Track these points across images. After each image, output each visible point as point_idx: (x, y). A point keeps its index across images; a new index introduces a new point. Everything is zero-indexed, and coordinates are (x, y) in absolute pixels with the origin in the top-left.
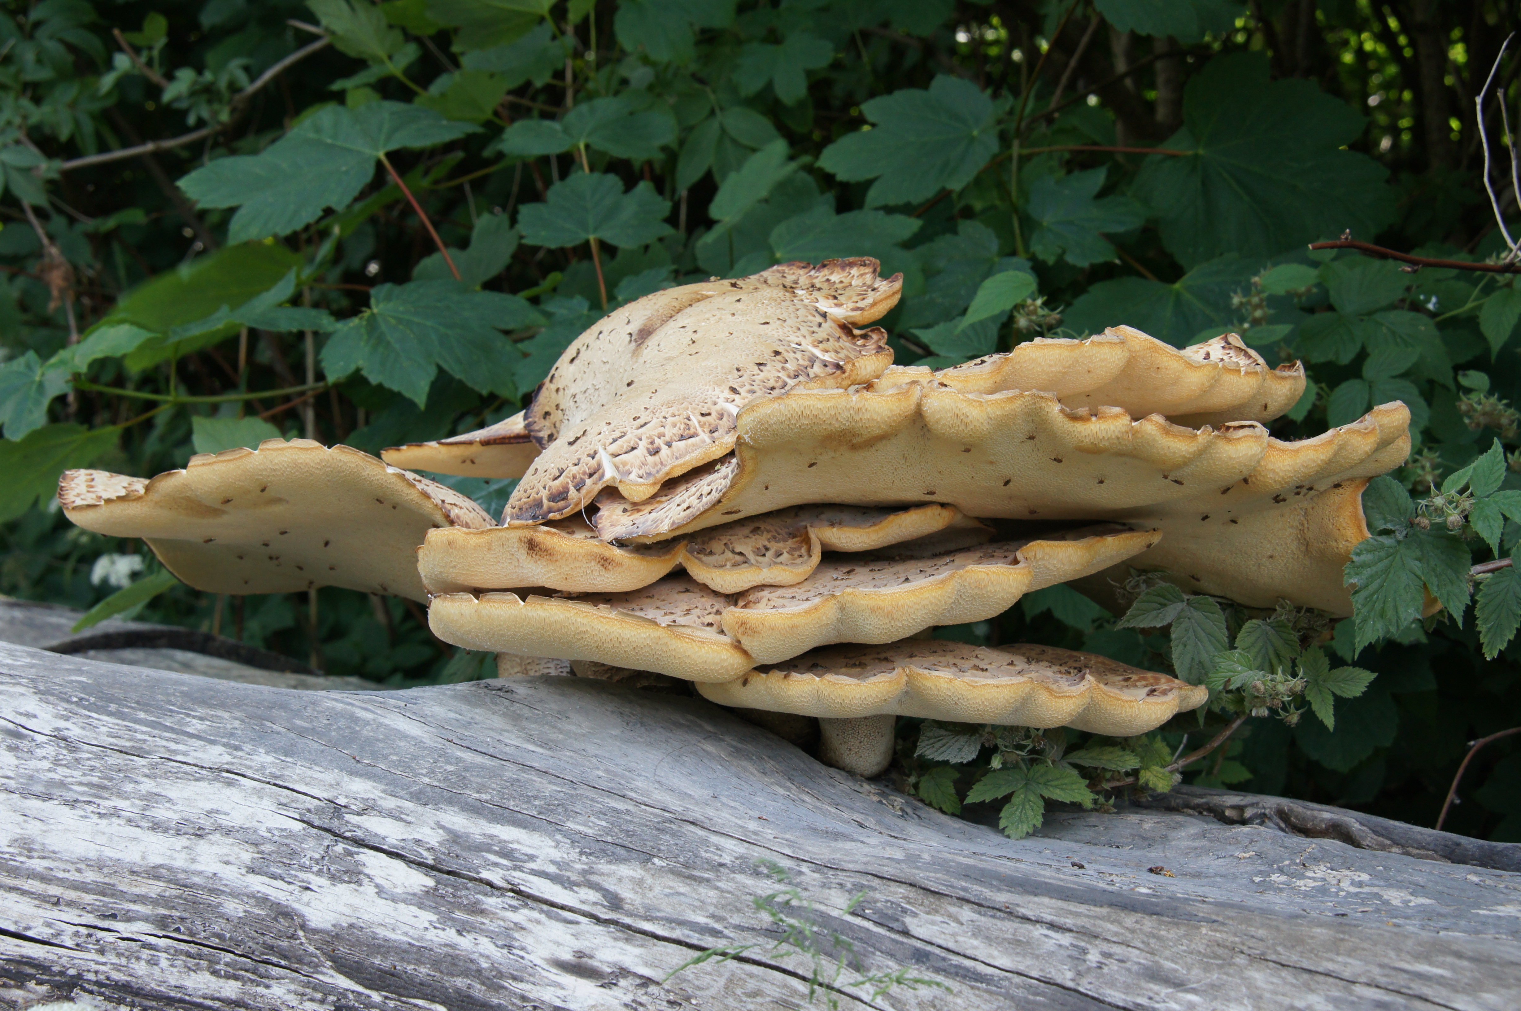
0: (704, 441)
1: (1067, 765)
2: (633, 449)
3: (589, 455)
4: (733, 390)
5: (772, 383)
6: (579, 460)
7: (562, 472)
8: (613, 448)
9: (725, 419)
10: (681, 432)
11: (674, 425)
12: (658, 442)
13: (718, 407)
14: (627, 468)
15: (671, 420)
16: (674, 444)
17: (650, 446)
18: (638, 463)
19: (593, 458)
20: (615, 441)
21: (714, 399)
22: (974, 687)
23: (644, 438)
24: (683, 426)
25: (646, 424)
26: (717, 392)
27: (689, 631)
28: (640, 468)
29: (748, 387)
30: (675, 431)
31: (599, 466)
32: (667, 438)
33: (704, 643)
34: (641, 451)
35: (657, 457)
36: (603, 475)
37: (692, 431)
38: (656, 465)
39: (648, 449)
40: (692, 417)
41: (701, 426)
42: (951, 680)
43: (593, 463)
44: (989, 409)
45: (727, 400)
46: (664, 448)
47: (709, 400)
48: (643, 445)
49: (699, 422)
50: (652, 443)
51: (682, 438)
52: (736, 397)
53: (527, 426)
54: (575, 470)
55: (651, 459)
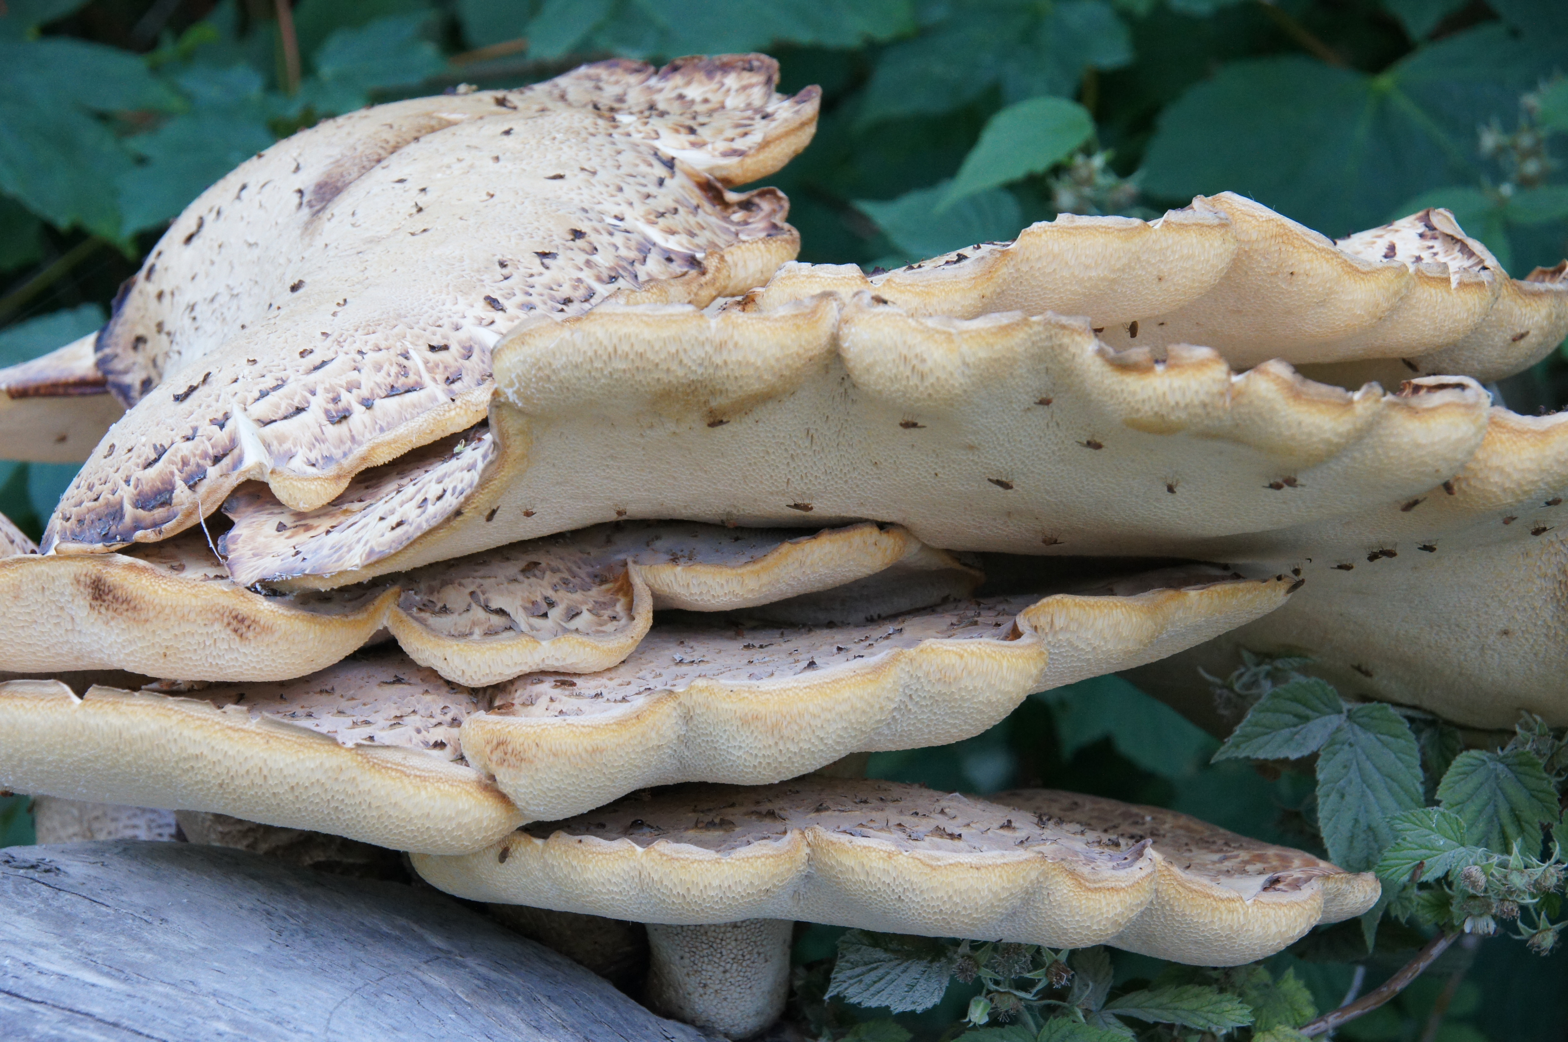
0: (434, 399)
1: (1113, 1020)
2: (299, 410)
3: (213, 422)
4: (492, 302)
5: (566, 291)
6: (195, 430)
7: (161, 452)
8: (262, 409)
9: (475, 357)
10: (390, 380)
11: (379, 368)
12: (348, 399)
13: (462, 335)
14: (287, 446)
15: (371, 356)
16: (378, 402)
17: (331, 406)
18: (307, 437)
19: (222, 426)
20: (264, 394)
21: (456, 319)
22: (933, 868)
23: (320, 391)
24: (394, 370)
25: (324, 363)
26: (462, 306)
27: (396, 757)
28: (311, 447)
29: (520, 298)
30: (380, 378)
31: (233, 443)
32: (365, 392)
33: (424, 779)
34: (314, 415)
35: (343, 428)
36: (240, 460)
37: (412, 379)
38: (342, 441)
39: (327, 412)
40: (412, 353)
41: (430, 370)
42: (890, 855)
43: (221, 436)
44: (965, 348)
45: (480, 321)
46: (358, 410)
47: (445, 321)
48: (318, 405)
49: (426, 362)
50: (336, 400)
51: (393, 392)
52: (498, 316)
53: (101, 364)
54: (186, 448)
55: (332, 431)
